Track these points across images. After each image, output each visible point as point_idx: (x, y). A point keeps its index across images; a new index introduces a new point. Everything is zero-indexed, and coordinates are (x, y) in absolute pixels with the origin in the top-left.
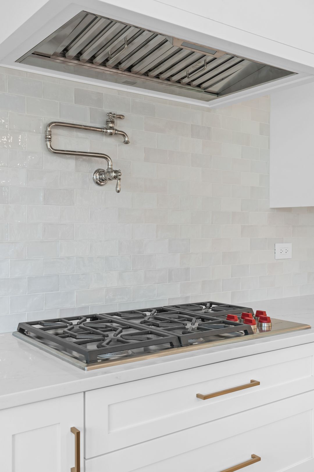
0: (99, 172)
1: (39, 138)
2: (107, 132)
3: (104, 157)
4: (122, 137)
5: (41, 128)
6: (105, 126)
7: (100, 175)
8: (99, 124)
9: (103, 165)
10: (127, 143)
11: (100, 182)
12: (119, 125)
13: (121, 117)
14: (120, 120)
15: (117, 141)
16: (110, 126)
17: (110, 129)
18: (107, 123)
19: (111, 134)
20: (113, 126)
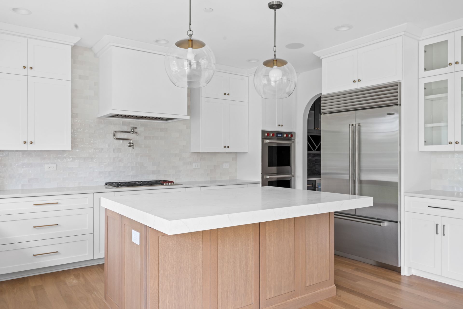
0: (130, 143)
1: (112, 135)
2: (131, 133)
3: (130, 140)
4: (136, 133)
5: (113, 132)
6: (131, 131)
7: (129, 144)
8: (129, 130)
9: (130, 141)
10: (138, 135)
11: (130, 146)
12: (136, 130)
13: (136, 128)
14: (136, 129)
15: (134, 135)
16: (132, 131)
17: (132, 132)
18: (132, 130)
19: (133, 133)
20: (134, 131)
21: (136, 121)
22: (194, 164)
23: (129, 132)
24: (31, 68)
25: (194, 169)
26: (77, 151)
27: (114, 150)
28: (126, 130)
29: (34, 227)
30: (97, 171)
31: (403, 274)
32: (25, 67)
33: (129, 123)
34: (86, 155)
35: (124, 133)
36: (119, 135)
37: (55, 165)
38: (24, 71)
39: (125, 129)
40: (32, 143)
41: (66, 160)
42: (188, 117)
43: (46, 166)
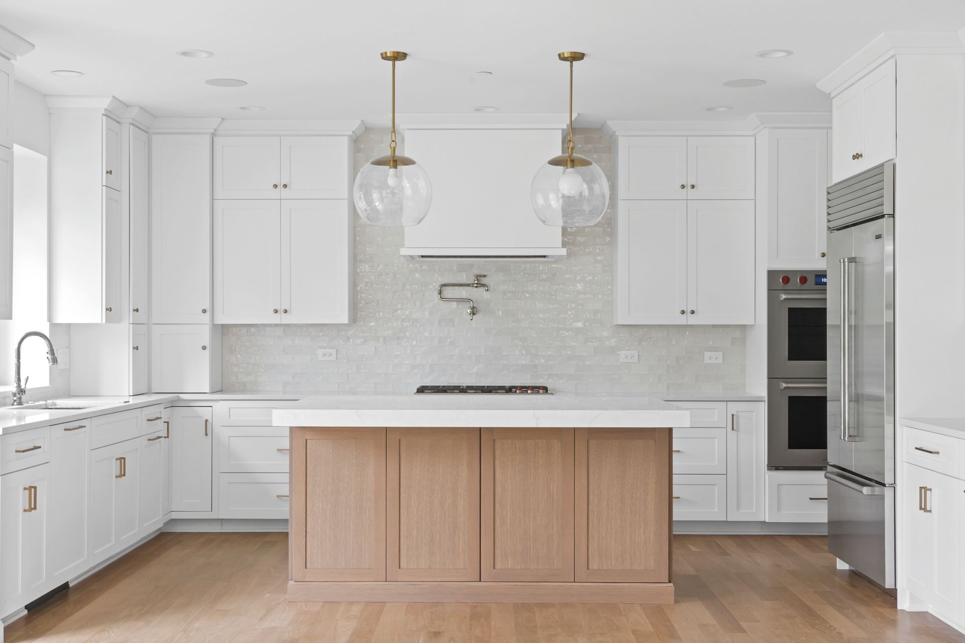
1: (436, 293)
2: (473, 286)
3: (472, 300)
4: (484, 287)
5: (437, 286)
6: (473, 283)
10: (488, 290)
12: (484, 281)
13: (485, 276)
14: (484, 278)
15: (482, 289)
16: (476, 282)
17: (475, 285)
18: (475, 280)
19: (476, 287)
20: (479, 282)
21: (485, 261)
22: (622, 353)
23: (468, 285)
24: (285, 186)
25: (622, 363)
26: (372, 324)
27: (439, 323)
28: (464, 281)
29: (278, 450)
30: (408, 362)
31: (900, 606)
32: (275, 186)
33: (472, 265)
34: (387, 332)
35: (461, 288)
36: (449, 292)
37: (335, 350)
38: (276, 193)
39: (463, 279)
40: (286, 311)
41: (353, 341)
42: (564, 252)
43: (320, 352)
